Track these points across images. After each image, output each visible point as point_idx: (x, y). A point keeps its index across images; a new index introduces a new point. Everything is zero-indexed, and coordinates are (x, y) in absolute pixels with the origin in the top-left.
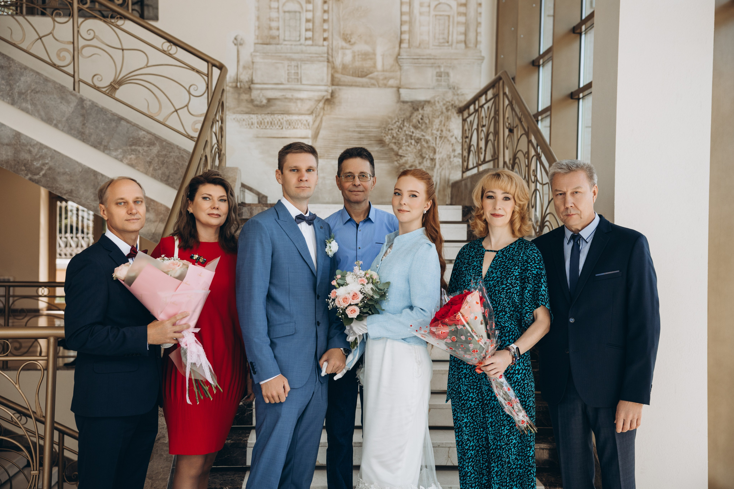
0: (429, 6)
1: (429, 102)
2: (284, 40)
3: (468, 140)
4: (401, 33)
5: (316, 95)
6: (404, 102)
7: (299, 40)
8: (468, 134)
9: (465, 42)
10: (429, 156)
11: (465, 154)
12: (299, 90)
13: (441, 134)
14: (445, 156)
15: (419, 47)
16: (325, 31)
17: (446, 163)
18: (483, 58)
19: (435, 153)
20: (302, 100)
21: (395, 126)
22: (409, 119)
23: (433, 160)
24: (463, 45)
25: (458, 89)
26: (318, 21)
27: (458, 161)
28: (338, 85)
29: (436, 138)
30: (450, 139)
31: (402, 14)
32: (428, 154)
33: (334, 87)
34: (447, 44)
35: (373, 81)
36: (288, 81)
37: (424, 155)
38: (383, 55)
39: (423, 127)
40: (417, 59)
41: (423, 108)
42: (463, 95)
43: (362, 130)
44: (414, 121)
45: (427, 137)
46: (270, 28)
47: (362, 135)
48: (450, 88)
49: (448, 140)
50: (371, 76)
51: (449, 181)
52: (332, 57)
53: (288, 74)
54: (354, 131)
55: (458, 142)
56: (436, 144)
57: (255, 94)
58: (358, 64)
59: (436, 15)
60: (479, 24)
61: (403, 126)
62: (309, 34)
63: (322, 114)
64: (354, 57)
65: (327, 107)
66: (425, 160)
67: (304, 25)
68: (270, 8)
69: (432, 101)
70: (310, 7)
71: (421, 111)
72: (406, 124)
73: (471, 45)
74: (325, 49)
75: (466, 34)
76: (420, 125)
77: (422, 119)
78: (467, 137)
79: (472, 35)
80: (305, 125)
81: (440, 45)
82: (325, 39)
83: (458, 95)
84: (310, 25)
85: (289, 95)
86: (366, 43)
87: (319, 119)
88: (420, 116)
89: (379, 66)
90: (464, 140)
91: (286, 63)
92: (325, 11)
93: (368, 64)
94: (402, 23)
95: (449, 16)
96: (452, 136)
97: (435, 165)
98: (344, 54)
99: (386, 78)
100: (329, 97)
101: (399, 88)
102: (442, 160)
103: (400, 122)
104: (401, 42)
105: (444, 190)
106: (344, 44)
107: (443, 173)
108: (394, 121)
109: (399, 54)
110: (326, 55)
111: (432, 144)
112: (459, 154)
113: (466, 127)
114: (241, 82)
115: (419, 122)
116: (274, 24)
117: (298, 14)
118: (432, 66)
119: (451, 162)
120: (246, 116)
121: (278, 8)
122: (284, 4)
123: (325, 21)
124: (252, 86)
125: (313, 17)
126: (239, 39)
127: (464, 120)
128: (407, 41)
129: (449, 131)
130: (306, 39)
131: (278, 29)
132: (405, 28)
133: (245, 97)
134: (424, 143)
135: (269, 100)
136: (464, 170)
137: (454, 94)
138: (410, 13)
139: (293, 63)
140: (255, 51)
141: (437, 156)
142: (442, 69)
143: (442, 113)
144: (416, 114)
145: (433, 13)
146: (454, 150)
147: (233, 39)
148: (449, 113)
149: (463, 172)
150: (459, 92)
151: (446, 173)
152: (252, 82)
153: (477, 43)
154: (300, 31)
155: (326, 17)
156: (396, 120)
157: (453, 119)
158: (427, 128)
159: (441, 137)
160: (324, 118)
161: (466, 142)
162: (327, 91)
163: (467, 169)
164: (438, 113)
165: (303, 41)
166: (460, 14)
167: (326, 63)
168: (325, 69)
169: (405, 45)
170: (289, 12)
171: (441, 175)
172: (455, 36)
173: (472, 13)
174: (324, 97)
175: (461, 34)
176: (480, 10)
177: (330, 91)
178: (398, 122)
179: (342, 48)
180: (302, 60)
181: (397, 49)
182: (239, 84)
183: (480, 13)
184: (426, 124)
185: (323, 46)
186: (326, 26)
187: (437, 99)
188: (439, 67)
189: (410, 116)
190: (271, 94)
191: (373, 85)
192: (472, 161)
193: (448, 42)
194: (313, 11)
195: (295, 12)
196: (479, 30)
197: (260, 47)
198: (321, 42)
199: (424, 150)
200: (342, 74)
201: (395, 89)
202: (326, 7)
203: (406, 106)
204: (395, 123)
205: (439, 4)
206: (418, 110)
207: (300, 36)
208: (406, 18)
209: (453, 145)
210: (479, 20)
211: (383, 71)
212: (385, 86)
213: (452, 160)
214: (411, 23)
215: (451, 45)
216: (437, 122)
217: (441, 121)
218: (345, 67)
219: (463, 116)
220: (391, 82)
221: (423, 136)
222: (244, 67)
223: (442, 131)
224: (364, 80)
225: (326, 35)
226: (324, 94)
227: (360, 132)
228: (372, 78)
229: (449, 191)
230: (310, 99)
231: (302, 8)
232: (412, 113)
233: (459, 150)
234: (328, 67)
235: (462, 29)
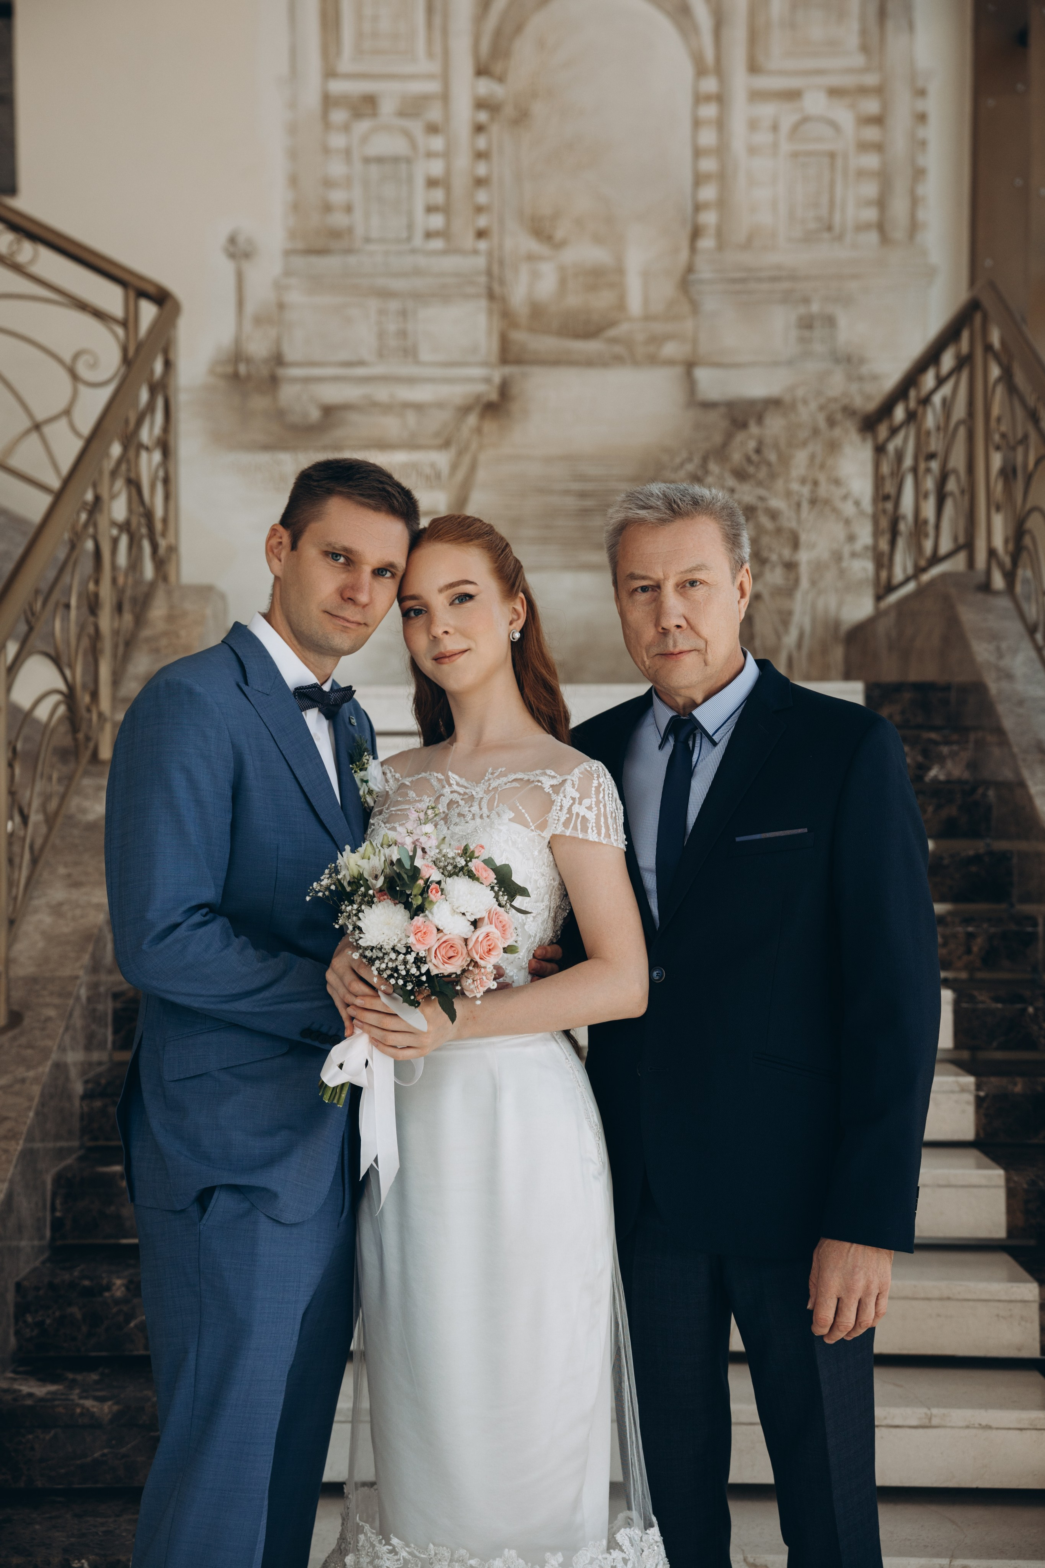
0: (775, 128)
1: (774, 403)
2: (368, 240)
3: (889, 506)
4: (698, 208)
5: (458, 393)
6: (708, 406)
7: (409, 239)
8: (889, 488)
9: (881, 227)
10: (780, 556)
11: (884, 545)
12: (411, 381)
13: (813, 492)
14: (826, 556)
15: (748, 245)
16: (479, 209)
17: (830, 576)
18: (931, 273)
19: (795, 544)
20: (419, 407)
21: (682, 473)
22: (721, 453)
23: (790, 566)
24: (873, 237)
25: (862, 361)
26: (460, 183)
27: (864, 568)
28: (519, 361)
29: (799, 505)
30: (839, 505)
31: (698, 153)
32: (779, 551)
33: (508, 370)
34: (826, 235)
35: (618, 349)
36: (381, 355)
37: (765, 554)
38: (646, 275)
39: (762, 474)
40: (743, 280)
41: (760, 420)
42: (875, 378)
43: (589, 486)
44: (737, 457)
45: (777, 503)
46: (327, 208)
47: (589, 503)
48: (837, 360)
49: (835, 510)
50: (612, 333)
51: (837, 624)
52: (502, 282)
53: (381, 335)
54: (567, 492)
55: (862, 513)
56: (799, 521)
57: (288, 393)
58: (574, 300)
59: (795, 155)
60: (919, 173)
61: (707, 472)
62: (437, 221)
63: (474, 446)
64: (563, 282)
65: (489, 426)
66: (768, 567)
67: (421, 197)
68: (326, 150)
69: (787, 398)
70: (437, 143)
71: (754, 429)
72: (713, 467)
73: (899, 233)
74: (480, 262)
75: (882, 203)
76: (751, 470)
77: (758, 451)
78: (886, 498)
79: (899, 207)
80: (428, 478)
81: (809, 238)
82: (481, 234)
83: (861, 379)
84: (438, 196)
85: (382, 393)
86: (598, 240)
87: (466, 460)
88: (752, 445)
89: (635, 304)
90: (880, 506)
91: (373, 304)
92: (480, 155)
93: (602, 300)
94: (699, 179)
95: (832, 155)
96: (845, 497)
97: (797, 581)
98: (535, 275)
99: (656, 340)
100: (494, 396)
101: (690, 366)
102: (818, 567)
103: (697, 460)
104: (696, 233)
105: (824, 649)
106: (533, 245)
107: (820, 604)
108: (678, 460)
109: (690, 269)
110: (483, 280)
111: (789, 521)
112: (866, 548)
113: (885, 469)
114: (248, 361)
115: (749, 460)
116: (337, 196)
117: (403, 167)
118: (787, 298)
119: (842, 573)
120: (264, 458)
121: (348, 153)
122: (365, 139)
123: (480, 182)
124: (282, 372)
125: (448, 171)
126: (241, 239)
127: (880, 450)
128: (712, 231)
129: (837, 482)
130: (429, 235)
131: (349, 209)
132: (708, 193)
133: (259, 402)
134: (765, 521)
135: (329, 411)
136: (881, 591)
137: (850, 378)
138: (722, 150)
139: (394, 305)
140: (288, 273)
141: (804, 557)
142: (815, 308)
143: (816, 432)
144: (740, 437)
145: (785, 147)
146: (851, 538)
147: (222, 239)
148: (837, 432)
149: (879, 598)
150: (864, 370)
151: (829, 603)
152: (278, 360)
153: (914, 227)
154: (410, 214)
155: (482, 170)
156: (684, 455)
157: (848, 450)
158: (773, 476)
159: (813, 502)
160: (483, 457)
161: (884, 511)
162: (488, 380)
163: (890, 588)
164: (803, 434)
165: (418, 241)
166: (864, 147)
167: (483, 303)
168: (482, 320)
169: (707, 243)
170: (380, 160)
171: (814, 606)
172: (851, 211)
173: (899, 144)
174: (478, 397)
175: (868, 203)
176: (921, 133)
177: (497, 379)
178: (690, 459)
179: (531, 258)
180: (419, 297)
181: (684, 255)
182: (242, 369)
183: (923, 144)
184: (769, 464)
185: (475, 252)
186: (482, 197)
187: (800, 393)
188: (806, 301)
189: (725, 444)
190: (332, 394)
191: (617, 360)
192: (902, 565)
193: (830, 228)
194: (447, 155)
195: (396, 160)
196: (921, 190)
197: (299, 262)
198: (468, 241)
199: (765, 540)
200: (532, 330)
201: (679, 370)
202: (482, 143)
203: (713, 417)
204: (682, 465)
205: (805, 120)
206: (744, 426)
207: (410, 227)
208: (708, 165)
209: (847, 522)
210: (921, 161)
211: (647, 318)
212: (653, 360)
213: (845, 564)
214: (723, 178)
215: (840, 238)
216: (800, 459)
217: (812, 457)
218: (537, 311)
219: (875, 438)
220: (670, 349)
221: (761, 499)
222: (258, 321)
223: (816, 483)
224: (592, 346)
225: (482, 222)
226: (481, 388)
227: (583, 495)
228: (614, 341)
229: (838, 654)
230: (440, 405)
231: (413, 145)
232: (729, 437)
233: (865, 535)
234: (490, 312)
235: (870, 189)
